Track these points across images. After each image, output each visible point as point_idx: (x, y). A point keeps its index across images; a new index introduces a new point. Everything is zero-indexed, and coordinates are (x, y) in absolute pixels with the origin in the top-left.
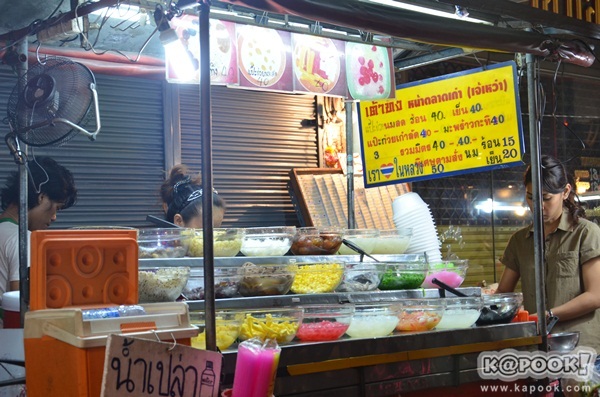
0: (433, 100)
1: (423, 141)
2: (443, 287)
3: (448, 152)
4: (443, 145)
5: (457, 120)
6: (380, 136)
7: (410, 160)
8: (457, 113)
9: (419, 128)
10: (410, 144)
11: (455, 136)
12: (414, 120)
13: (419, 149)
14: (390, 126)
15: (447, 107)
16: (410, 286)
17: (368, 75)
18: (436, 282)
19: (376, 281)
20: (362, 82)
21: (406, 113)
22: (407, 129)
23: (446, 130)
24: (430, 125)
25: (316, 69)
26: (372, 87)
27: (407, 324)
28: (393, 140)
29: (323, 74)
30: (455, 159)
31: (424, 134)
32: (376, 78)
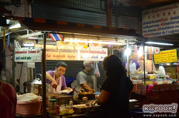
0: (165, 53)
1: (163, 59)
2: (167, 78)
3: (167, 60)
4: (166, 59)
5: (168, 56)
6: (157, 58)
7: (161, 61)
8: (168, 55)
9: (162, 57)
10: (161, 59)
11: (168, 58)
12: (162, 56)
13: (163, 60)
14: (158, 56)
15: (167, 54)
16: (163, 78)
17: (157, 51)
18: (166, 78)
19: (159, 77)
20: (156, 51)
21: (161, 55)
22: (161, 57)
23: (167, 57)
24: (164, 56)
25: (151, 50)
26: (158, 52)
27: (164, 83)
28: (159, 58)
29: (152, 51)
30: (168, 61)
31: (163, 58)
32: (158, 51)
